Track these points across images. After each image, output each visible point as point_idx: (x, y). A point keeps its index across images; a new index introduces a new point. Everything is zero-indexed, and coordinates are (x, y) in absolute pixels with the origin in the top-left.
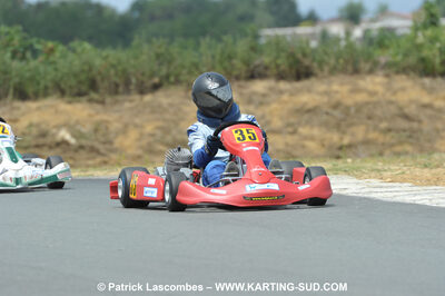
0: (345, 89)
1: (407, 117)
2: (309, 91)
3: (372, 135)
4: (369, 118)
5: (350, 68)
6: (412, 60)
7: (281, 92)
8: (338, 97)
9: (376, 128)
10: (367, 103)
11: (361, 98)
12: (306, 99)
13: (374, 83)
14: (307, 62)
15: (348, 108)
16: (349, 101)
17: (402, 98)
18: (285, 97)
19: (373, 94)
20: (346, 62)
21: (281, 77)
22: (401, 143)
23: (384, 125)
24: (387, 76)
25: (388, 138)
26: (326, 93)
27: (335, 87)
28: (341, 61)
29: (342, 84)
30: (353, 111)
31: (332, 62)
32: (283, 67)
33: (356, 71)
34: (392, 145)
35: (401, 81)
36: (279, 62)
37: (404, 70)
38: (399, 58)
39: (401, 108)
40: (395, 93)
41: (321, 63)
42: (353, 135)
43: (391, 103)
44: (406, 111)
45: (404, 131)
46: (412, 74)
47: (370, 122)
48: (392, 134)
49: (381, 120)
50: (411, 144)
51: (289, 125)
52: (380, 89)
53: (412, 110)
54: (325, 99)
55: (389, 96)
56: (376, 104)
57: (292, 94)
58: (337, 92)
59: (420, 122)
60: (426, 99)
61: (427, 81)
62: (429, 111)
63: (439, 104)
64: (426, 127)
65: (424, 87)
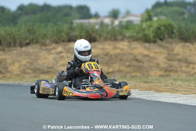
0: (111, 47)
1: (137, 60)
3: (122, 68)
4: (121, 60)
5: (113, 38)
6: (140, 35)
8: (107, 51)
9: (124, 65)
10: (120, 54)
11: (117, 51)
13: (123, 45)
14: (94, 35)
15: (111, 56)
16: (112, 52)
17: (135, 52)
19: (122, 50)
20: (111, 35)
22: (135, 72)
23: (127, 64)
24: (129, 42)
25: (129, 69)
26: (103, 49)
27: (106, 46)
28: (109, 35)
29: (109, 45)
30: (114, 57)
31: (105, 35)
33: (116, 40)
34: (130, 73)
35: (136, 45)
36: (82, 34)
37: (136, 39)
38: (135, 34)
39: (135, 57)
40: (133, 49)
41: (100, 36)
42: (113, 67)
43: (130, 54)
44: (137, 58)
45: (136, 66)
46: (140, 42)
47: (121, 62)
48: (131, 68)
49: (126, 61)
50: (139, 72)
52: (126, 48)
53: (140, 57)
54: (102, 51)
55: (130, 51)
56: (124, 54)
58: (107, 49)
59: (143, 62)
60: (146, 53)
61: (147, 45)
62: (147, 58)
63: (152, 55)
64: (146, 65)
65: (145, 48)
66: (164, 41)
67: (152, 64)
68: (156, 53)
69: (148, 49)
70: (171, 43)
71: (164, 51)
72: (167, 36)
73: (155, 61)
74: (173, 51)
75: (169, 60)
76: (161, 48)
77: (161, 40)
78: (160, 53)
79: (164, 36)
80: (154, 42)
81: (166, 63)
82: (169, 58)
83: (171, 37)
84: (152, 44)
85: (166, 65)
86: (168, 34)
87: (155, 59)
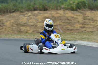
0: (55, 13)
1: (68, 19)
2: (47, 13)
3: (61, 23)
4: (60, 19)
5: (56, 8)
6: (69, 7)
7: (41, 13)
9: (62, 22)
10: (60, 16)
11: (58, 15)
12: (46, 15)
13: (61, 12)
14: (46, 7)
15: (55, 17)
16: (56, 16)
18: (42, 15)
19: (61, 14)
20: (55, 7)
21: (41, 10)
22: (67, 25)
23: (63, 21)
24: (64, 10)
25: (64, 24)
26: (51, 14)
27: (53, 13)
28: (54, 7)
29: (54, 12)
30: (56, 18)
31: (52, 7)
32: (41, 8)
33: (57, 9)
34: (65, 26)
35: (67, 12)
36: (40, 7)
37: (67, 9)
38: (66, 6)
39: (67, 17)
40: (66, 14)
41: (49, 7)
42: (57, 23)
43: (65, 16)
44: (68, 18)
45: (68, 22)
46: (69, 10)
47: (60, 20)
48: (65, 23)
49: (63, 20)
50: (69, 25)
51: (43, 21)
52: (62, 13)
53: (69, 18)
54: (50, 15)
55: (64, 15)
56: (62, 16)
57: (43, 14)
58: (53, 14)
59: (71, 20)
60: (72, 16)
61: (73, 12)
62: (73, 18)
63: (75, 17)
64: (73, 21)
65: (72, 13)
66: (81, 10)
67: (75, 21)
68: (77, 16)
69: (73, 14)
70: (85, 11)
71: (81, 15)
72: (82, 7)
73: (77, 20)
74: (86, 15)
75: (84, 19)
76: (80, 13)
77: (80, 9)
78: (79, 15)
79: (81, 7)
80: (76, 10)
81: (82, 21)
82: (84, 18)
83: (85, 8)
84: (75, 11)
85: (83, 22)
86: (83, 6)
87: (77, 19)
